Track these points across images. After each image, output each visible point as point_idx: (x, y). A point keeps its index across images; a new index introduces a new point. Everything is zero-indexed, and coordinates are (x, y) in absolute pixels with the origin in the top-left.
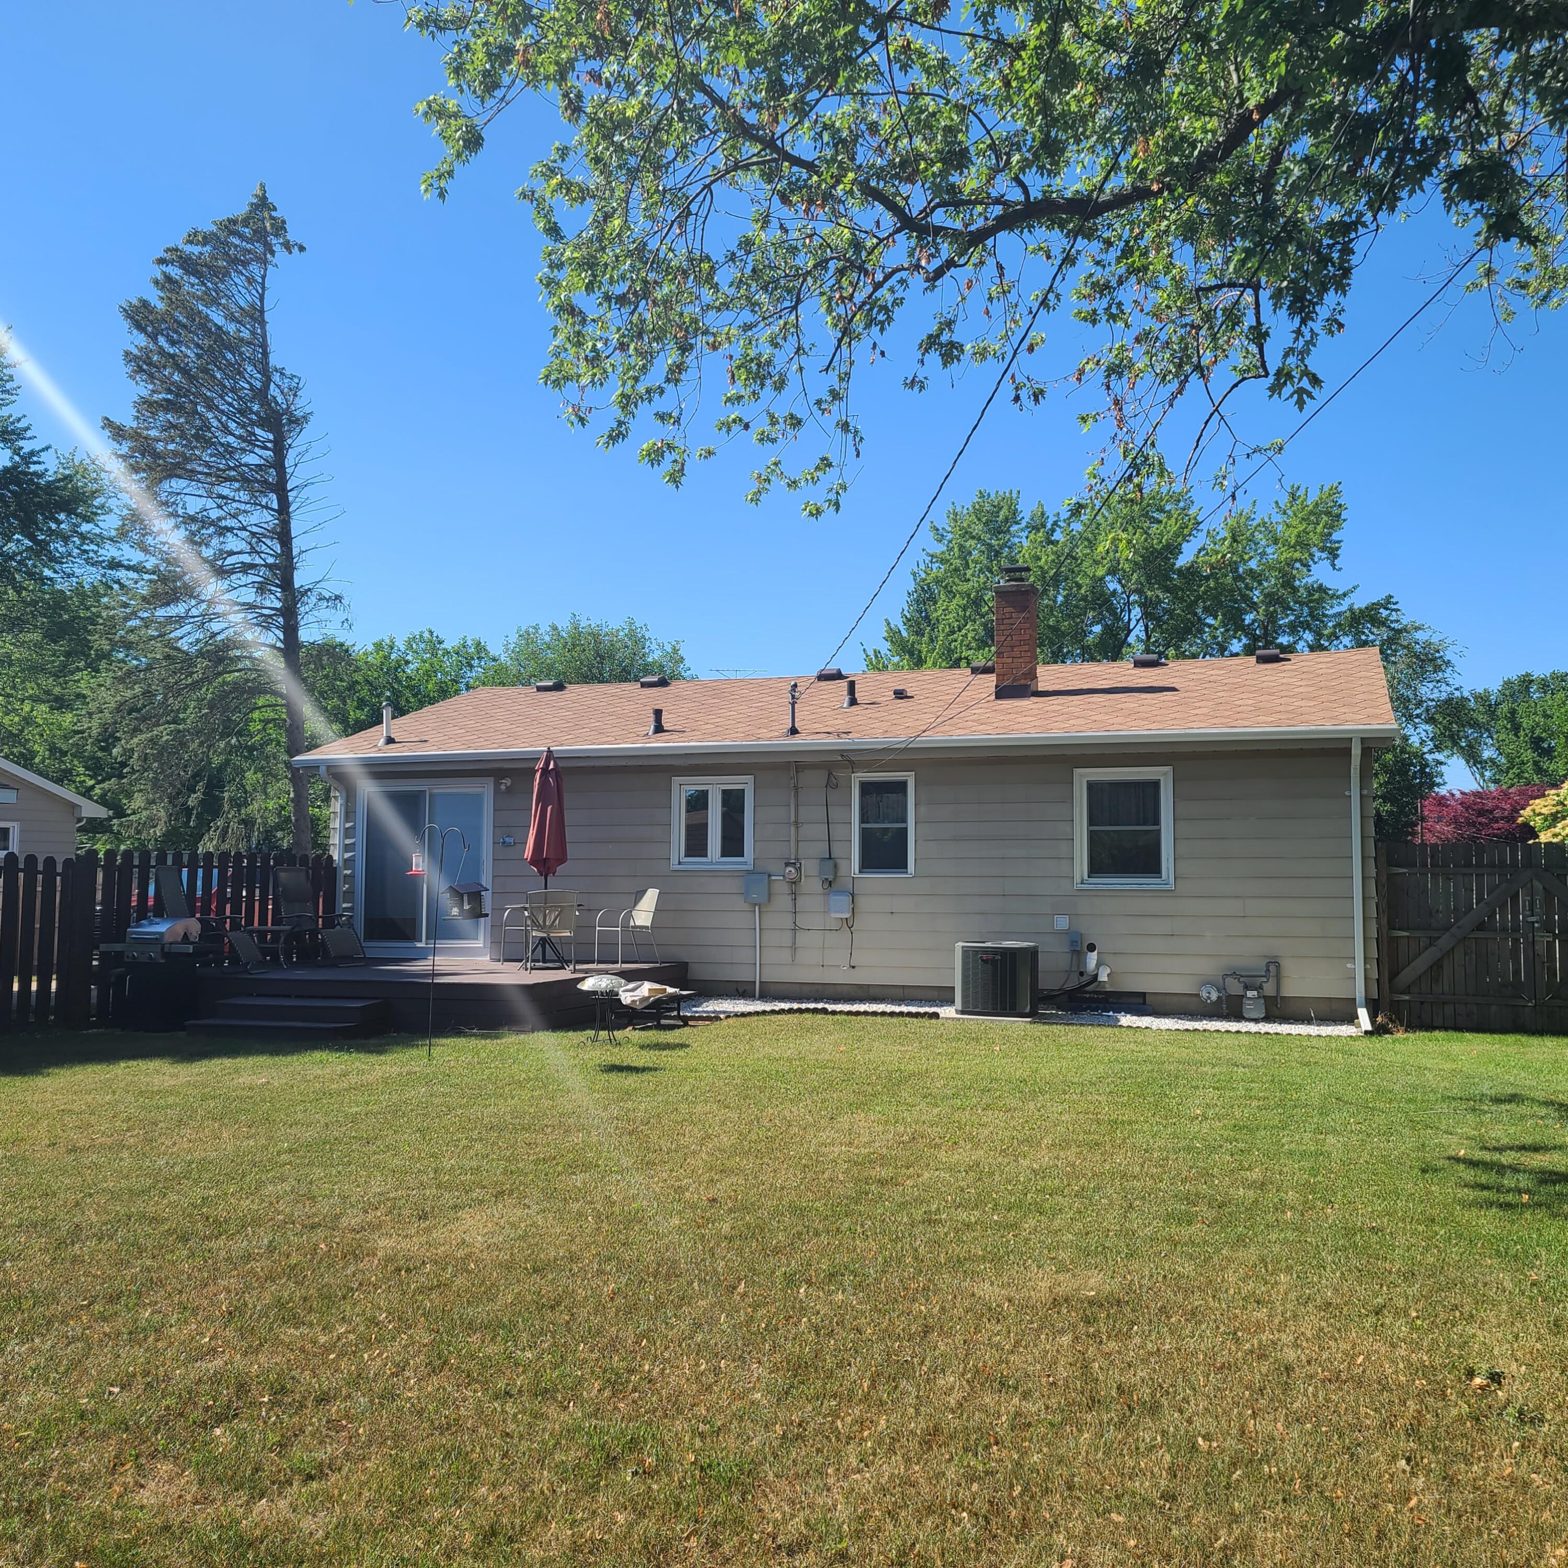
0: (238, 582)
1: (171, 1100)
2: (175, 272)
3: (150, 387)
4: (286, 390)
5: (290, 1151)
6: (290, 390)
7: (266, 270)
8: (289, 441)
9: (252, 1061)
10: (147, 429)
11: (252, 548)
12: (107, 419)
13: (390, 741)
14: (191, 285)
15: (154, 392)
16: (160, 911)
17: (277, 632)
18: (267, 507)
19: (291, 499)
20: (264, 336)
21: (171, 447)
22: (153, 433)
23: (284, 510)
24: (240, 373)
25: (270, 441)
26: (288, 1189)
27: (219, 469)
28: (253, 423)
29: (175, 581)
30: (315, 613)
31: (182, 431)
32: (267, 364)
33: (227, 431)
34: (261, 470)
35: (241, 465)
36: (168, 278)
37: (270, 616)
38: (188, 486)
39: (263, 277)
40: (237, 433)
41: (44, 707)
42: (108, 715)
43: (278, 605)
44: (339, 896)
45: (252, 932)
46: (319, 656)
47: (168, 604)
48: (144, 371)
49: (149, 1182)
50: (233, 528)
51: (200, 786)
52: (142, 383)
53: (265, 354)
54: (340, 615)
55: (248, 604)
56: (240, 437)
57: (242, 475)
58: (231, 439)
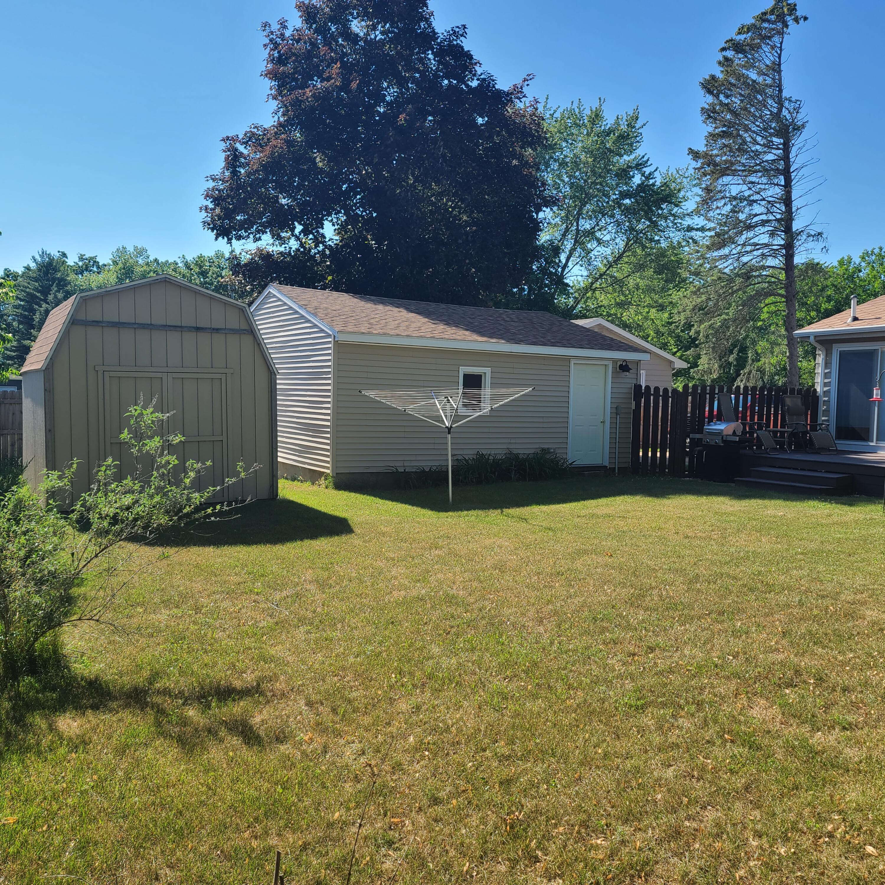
0: (759, 232)
1: (732, 518)
2: (730, 54)
3: (714, 125)
4: (792, 111)
5: (802, 554)
6: (795, 110)
7: (783, 38)
8: (793, 142)
9: (773, 502)
10: (712, 150)
11: (768, 210)
12: (690, 149)
13: (855, 319)
14: (739, 59)
15: (716, 128)
16: (720, 418)
17: (781, 258)
18: (778, 185)
19: (793, 177)
20: (780, 80)
21: (724, 158)
22: (715, 152)
23: (788, 185)
24: (765, 106)
25: (781, 144)
26: (806, 574)
27: (750, 167)
28: (771, 135)
29: (724, 235)
30: (805, 245)
31: (730, 148)
32: (781, 96)
33: (755, 142)
34: (775, 163)
35: (763, 162)
36: (726, 59)
37: (777, 250)
38: (733, 179)
39: (781, 43)
40: (762, 143)
41: (653, 310)
42: (689, 313)
43: (782, 242)
44: (820, 413)
45: (770, 431)
46: (806, 271)
47: (720, 249)
48: (711, 117)
49: (728, 559)
50: (757, 200)
51: (736, 351)
52: (711, 124)
53: (780, 91)
54: (821, 245)
55: (765, 244)
56: (764, 145)
57: (763, 167)
58: (758, 147)
